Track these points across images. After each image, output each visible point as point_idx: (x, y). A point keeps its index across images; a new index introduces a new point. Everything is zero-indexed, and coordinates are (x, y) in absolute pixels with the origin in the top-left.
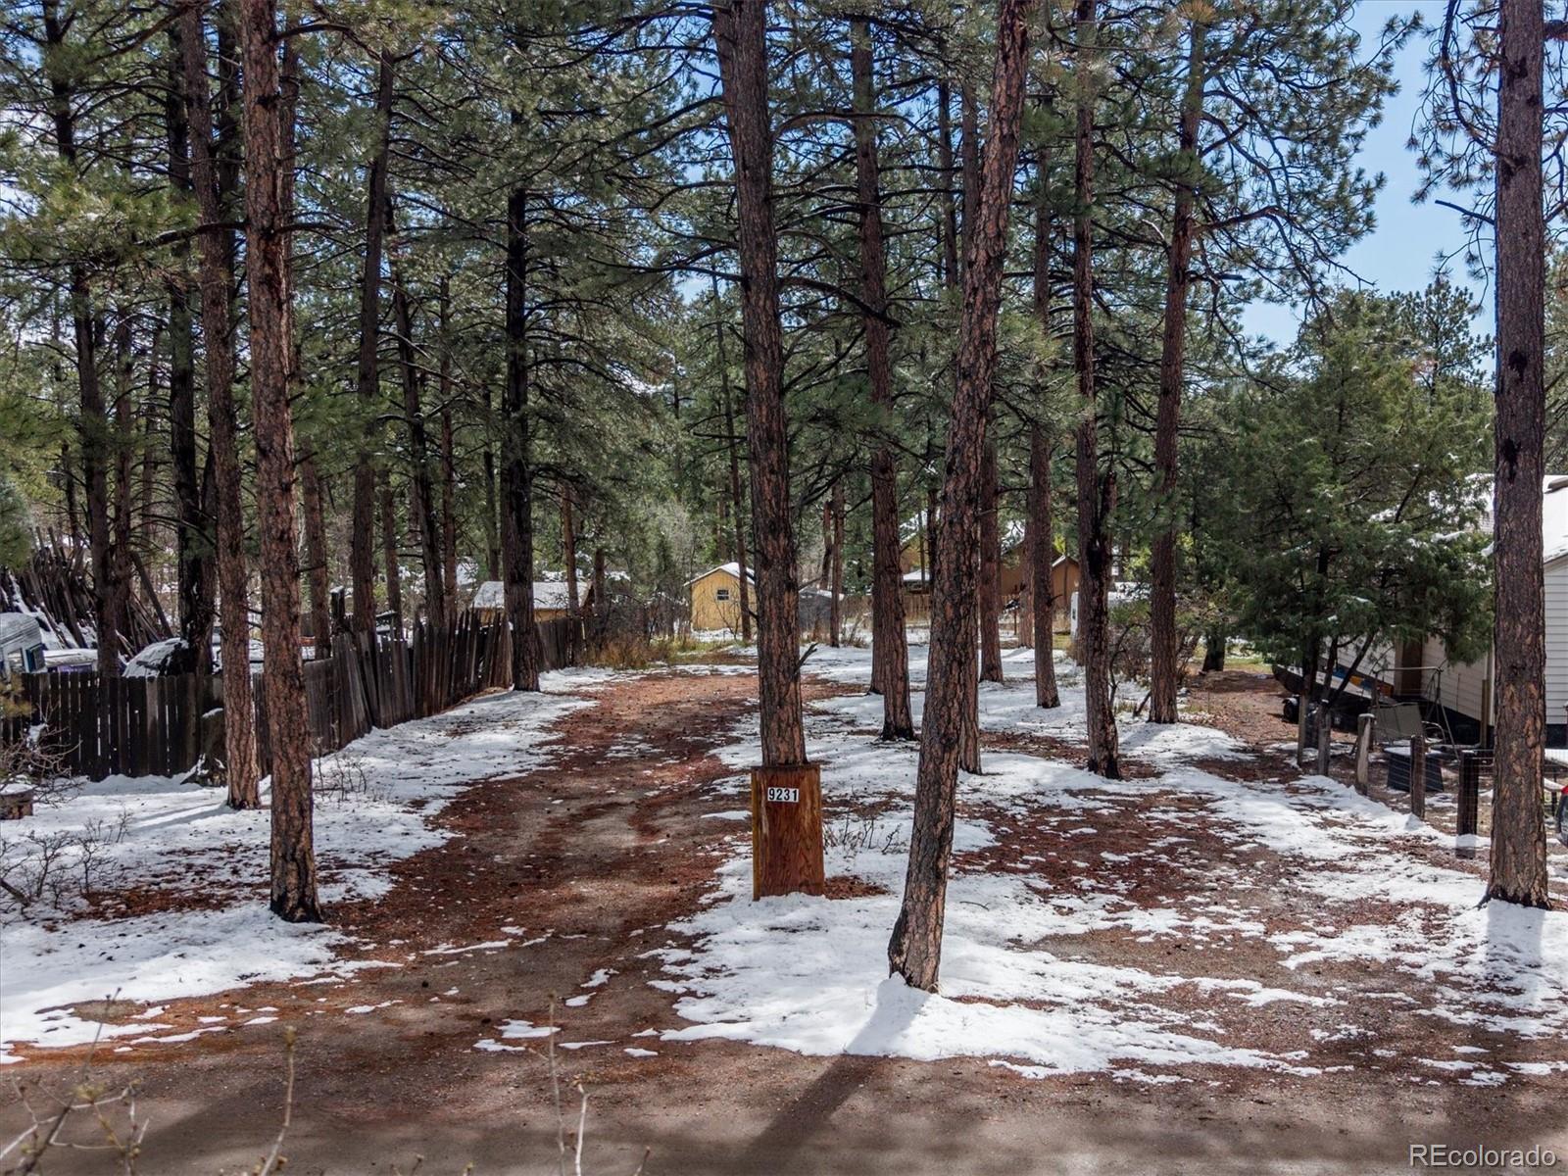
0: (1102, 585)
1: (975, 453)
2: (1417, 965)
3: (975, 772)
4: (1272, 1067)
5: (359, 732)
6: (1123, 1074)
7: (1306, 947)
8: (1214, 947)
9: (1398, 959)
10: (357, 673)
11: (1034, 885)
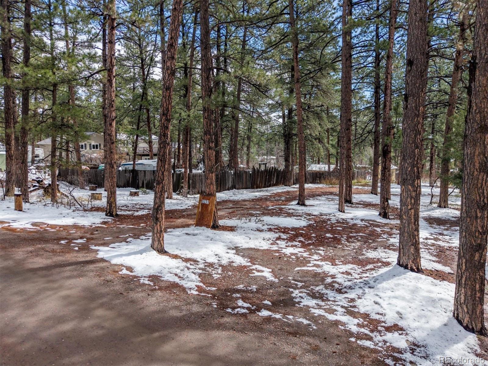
0: (386, 160)
1: (166, 101)
2: (335, 278)
3: (341, 212)
4: (190, 289)
5: (228, 189)
6: (143, 278)
7: (318, 266)
8: (291, 260)
9: (335, 275)
10: (230, 177)
11: (282, 237)
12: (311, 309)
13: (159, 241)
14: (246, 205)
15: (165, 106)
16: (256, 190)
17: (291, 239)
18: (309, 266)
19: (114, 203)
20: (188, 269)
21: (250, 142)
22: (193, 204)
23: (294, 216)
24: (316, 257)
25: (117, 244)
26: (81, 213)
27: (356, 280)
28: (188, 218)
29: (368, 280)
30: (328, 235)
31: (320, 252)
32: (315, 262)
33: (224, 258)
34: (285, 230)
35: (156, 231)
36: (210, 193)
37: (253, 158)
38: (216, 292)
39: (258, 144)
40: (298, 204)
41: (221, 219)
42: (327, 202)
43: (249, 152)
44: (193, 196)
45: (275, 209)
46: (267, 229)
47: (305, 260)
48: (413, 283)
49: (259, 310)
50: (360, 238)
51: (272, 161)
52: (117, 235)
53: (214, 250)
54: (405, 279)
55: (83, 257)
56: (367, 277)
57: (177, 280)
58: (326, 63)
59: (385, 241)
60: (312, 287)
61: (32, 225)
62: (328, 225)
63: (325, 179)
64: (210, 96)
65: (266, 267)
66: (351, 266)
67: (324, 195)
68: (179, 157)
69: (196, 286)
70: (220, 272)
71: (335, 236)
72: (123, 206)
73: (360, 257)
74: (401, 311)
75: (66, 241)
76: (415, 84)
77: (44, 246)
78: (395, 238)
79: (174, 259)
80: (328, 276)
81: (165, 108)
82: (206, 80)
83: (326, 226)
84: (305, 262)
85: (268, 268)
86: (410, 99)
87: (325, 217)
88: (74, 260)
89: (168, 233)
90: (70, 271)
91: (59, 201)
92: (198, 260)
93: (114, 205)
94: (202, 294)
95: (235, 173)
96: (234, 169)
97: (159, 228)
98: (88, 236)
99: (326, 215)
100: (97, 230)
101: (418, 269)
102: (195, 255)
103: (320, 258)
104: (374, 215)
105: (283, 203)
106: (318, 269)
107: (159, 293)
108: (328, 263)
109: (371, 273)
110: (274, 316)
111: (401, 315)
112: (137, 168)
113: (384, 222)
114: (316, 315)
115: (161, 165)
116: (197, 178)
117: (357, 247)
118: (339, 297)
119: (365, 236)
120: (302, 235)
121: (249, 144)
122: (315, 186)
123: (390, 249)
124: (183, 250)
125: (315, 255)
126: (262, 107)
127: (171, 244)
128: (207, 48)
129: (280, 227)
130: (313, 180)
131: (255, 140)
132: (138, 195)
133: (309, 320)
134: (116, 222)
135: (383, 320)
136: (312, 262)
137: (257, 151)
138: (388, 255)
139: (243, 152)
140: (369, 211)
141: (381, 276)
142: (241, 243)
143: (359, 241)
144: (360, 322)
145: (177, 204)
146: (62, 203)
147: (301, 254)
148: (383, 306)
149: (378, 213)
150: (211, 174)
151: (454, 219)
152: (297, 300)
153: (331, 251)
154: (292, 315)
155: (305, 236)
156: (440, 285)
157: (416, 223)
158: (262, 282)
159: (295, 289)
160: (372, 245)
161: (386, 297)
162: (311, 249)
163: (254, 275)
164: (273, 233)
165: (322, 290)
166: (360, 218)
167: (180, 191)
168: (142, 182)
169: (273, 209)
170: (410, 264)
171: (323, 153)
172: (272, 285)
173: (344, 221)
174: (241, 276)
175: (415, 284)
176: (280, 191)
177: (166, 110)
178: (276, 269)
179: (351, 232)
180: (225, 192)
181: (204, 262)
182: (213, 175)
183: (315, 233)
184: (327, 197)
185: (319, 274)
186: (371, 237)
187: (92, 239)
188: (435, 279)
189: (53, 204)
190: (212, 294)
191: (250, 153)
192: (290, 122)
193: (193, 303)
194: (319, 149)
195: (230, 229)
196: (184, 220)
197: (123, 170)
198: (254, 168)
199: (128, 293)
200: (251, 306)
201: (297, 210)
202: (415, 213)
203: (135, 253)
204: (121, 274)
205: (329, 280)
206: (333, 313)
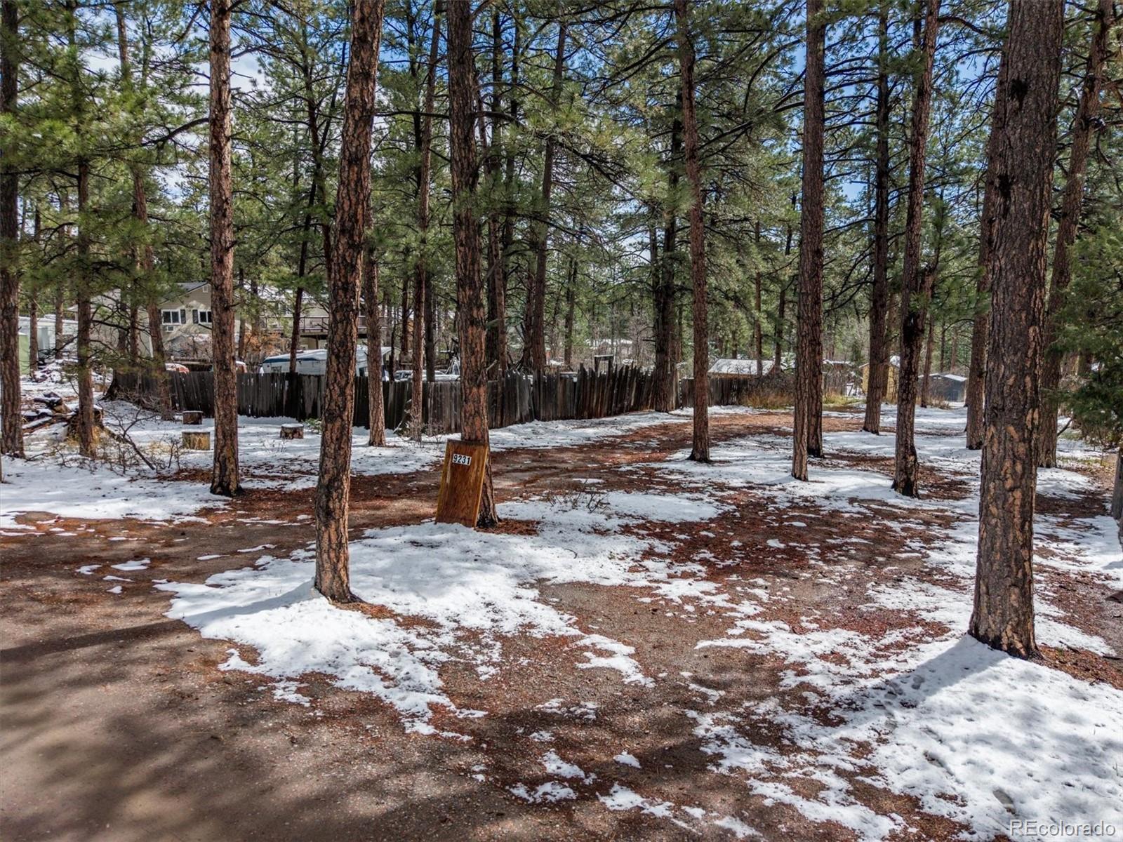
0: (912, 351)
2: (805, 673)
3: (799, 478)
4: (413, 716)
5: (521, 421)
6: (282, 685)
7: (755, 635)
8: (683, 616)
9: (804, 664)
10: (527, 391)
11: (656, 550)
12: (752, 782)
13: (335, 570)
14: (564, 462)
15: (347, 209)
16: (588, 422)
17: (681, 555)
18: (733, 636)
19: (232, 460)
20: (412, 649)
21: (572, 307)
22: (435, 459)
23: (684, 490)
24: (747, 608)
25: (229, 574)
26: (149, 486)
27: (863, 682)
28: (421, 499)
29: (898, 682)
30: (773, 543)
31: (757, 591)
32: (749, 624)
33: (509, 614)
34: (663, 530)
35: (325, 545)
36: (474, 437)
37: (581, 345)
38: (484, 727)
39: (591, 310)
40: (692, 458)
41: (503, 500)
42: (761, 451)
43: (570, 331)
44: (433, 439)
45: (636, 473)
46: (618, 529)
47: (720, 616)
48: (1022, 690)
49: (604, 788)
50: (853, 552)
51: (624, 351)
52: (232, 547)
53: (481, 590)
54: (997, 678)
55: (130, 615)
56: (892, 670)
57: (378, 688)
58: (761, 111)
59: (917, 557)
60: (747, 704)
61: (18, 519)
62: (770, 514)
63: (750, 395)
64: (472, 186)
65: (619, 640)
66: (842, 635)
67: (753, 435)
68: (406, 340)
69: (432, 706)
70: (496, 657)
71: (791, 544)
72: (259, 467)
73: (863, 608)
74: (1008, 787)
75: (95, 567)
76: (1031, 147)
77: (31, 582)
78: (941, 549)
79: (375, 621)
80: (787, 667)
81: (346, 215)
82: (463, 146)
83: (764, 517)
84: (718, 622)
85: (624, 643)
86: (1017, 190)
87: (759, 492)
88: (103, 625)
89: (365, 541)
90: (84, 660)
91: (100, 452)
92: (441, 620)
93: (232, 466)
94: (445, 734)
95: (538, 382)
96: (535, 373)
97: (333, 537)
98: (157, 549)
99: (761, 487)
100: (183, 534)
101: (1027, 647)
102: (433, 606)
103: (760, 609)
104: (880, 486)
105: (654, 455)
106: (757, 646)
107: (325, 734)
108: (782, 624)
109: (901, 658)
110: (649, 809)
111: (1011, 801)
112: (299, 369)
113: (906, 507)
114: (768, 802)
115: (339, 369)
116: (446, 395)
117: (849, 577)
118: (828, 737)
119: (864, 544)
120: (706, 543)
121: (571, 311)
122: (726, 411)
123: (935, 583)
124: (402, 591)
125: (746, 602)
126: (602, 222)
127: (370, 573)
128: (463, 63)
129: (650, 522)
130: (723, 397)
131: (585, 301)
132: (300, 437)
133: (751, 823)
134: (235, 510)
135: (960, 818)
136: (739, 623)
137: (589, 327)
138: (933, 599)
139: (556, 330)
140: (865, 476)
141: (930, 666)
142: (552, 569)
143: (851, 558)
144: (898, 829)
145: (395, 460)
146: (106, 458)
147: (709, 598)
148: (953, 769)
149: (891, 483)
150: (475, 390)
151: (1074, 496)
152: (709, 750)
153: (785, 589)
154: (699, 806)
155: (715, 546)
156: (1094, 697)
157: (1027, 528)
158: (610, 690)
159: (702, 710)
160: (885, 570)
161: (957, 738)
162: (732, 586)
163: (588, 666)
164: (633, 538)
165: (776, 713)
166: (847, 496)
167: (403, 426)
168: (311, 403)
169: (632, 473)
170: (1007, 635)
171: (747, 332)
172: (638, 698)
173: (807, 504)
174: (552, 670)
175: (1027, 694)
176: (645, 424)
177: (350, 220)
178: (647, 647)
179: (830, 535)
180: (514, 427)
181: (454, 625)
182: (482, 390)
183: (738, 535)
184: (758, 439)
185: (761, 659)
186: (882, 548)
187: (167, 558)
188: (1075, 677)
189: (83, 463)
190: (472, 733)
191: (573, 333)
192: (670, 258)
193: (418, 767)
194: (738, 323)
195: (525, 528)
196: (409, 502)
197: (266, 374)
198: (582, 369)
199: (235, 734)
200: (582, 774)
201: (691, 474)
202: (1023, 500)
203: (271, 604)
204: (224, 672)
205: (790, 680)
206: (816, 798)
